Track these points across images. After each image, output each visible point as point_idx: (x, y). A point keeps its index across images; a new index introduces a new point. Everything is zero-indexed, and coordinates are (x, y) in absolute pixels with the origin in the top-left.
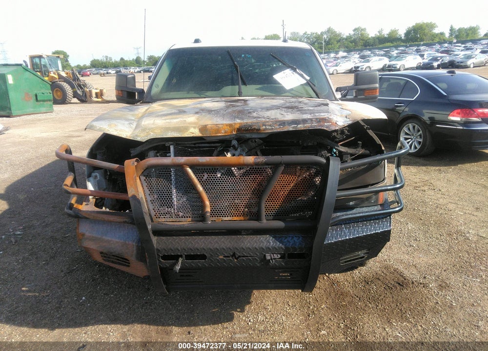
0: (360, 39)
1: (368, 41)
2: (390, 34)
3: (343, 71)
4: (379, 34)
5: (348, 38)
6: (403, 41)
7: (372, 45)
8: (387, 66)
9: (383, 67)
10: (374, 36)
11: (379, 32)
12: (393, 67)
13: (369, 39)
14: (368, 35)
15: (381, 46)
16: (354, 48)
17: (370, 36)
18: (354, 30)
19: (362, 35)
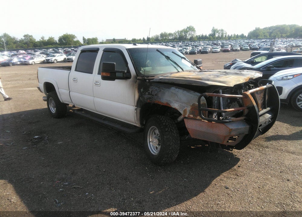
0: (30, 42)
1: (36, 43)
2: (49, 40)
3: (39, 63)
4: (42, 40)
5: (21, 41)
6: (59, 44)
7: (39, 46)
8: (66, 59)
9: (64, 59)
10: (39, 40)
11: (42, 38)
12: (70, 60)
13: (36, 42)
14: (35, 40)
15: (45, 47)
16: (28, 48)
17: (36, 41)
18: (25, 36)
19: (31, 39)
